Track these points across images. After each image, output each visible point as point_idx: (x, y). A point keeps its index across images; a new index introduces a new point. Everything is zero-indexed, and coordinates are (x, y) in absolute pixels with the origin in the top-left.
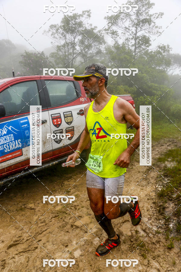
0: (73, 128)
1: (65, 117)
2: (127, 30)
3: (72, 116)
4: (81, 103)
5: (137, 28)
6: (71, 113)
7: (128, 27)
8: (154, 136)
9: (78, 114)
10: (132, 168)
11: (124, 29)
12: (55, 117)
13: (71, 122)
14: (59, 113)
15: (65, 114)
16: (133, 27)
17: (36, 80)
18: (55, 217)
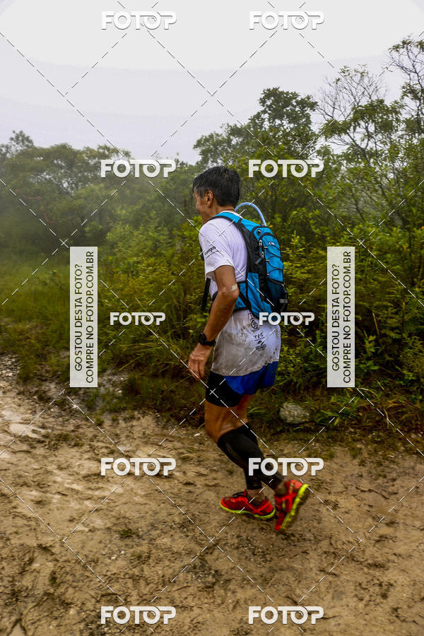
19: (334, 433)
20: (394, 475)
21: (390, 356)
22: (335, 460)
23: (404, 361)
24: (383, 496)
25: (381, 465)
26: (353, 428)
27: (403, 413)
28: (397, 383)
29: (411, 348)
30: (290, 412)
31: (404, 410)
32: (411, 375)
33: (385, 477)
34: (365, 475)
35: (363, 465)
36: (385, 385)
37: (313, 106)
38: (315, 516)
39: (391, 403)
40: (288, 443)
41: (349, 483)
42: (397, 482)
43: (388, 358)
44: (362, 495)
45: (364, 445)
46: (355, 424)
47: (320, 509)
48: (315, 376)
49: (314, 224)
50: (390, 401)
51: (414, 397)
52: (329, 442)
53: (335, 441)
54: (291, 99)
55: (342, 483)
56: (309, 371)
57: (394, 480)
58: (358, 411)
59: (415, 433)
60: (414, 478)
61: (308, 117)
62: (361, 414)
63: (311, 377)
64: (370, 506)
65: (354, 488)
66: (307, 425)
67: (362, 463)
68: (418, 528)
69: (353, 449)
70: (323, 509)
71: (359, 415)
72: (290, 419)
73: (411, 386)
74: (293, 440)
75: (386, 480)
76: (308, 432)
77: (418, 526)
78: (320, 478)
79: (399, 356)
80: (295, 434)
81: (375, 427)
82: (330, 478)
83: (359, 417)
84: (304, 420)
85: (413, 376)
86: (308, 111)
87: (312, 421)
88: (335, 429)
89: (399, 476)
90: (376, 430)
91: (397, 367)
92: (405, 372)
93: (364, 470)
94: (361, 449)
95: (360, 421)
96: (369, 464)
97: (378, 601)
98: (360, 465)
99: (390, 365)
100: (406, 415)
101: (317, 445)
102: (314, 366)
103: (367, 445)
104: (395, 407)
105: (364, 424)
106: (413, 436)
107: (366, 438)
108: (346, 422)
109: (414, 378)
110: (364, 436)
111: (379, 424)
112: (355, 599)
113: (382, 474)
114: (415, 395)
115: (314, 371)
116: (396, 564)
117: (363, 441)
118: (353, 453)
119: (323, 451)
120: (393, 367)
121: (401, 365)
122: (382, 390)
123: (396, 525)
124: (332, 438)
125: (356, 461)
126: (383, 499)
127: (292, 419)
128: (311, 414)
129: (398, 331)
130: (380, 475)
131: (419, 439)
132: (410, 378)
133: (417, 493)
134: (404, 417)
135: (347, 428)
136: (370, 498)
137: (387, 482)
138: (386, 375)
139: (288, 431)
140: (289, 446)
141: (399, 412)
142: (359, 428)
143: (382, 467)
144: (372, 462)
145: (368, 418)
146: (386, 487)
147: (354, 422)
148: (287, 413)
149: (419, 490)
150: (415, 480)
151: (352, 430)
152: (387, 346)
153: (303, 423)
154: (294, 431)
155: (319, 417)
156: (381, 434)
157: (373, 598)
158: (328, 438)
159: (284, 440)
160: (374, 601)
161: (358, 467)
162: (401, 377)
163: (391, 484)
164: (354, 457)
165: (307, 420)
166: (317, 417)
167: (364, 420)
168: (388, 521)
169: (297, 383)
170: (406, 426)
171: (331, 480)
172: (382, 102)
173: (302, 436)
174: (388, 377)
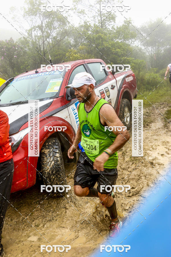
0: (110, 100)
1: (106, 92)
2: (91, 7)
3: (109, 91)
4: (110, 80)
5: (100, 5)
6: (107, 88)
7: (93, 5)
8: (146, 103)
9: (111, 89)
10: (150, 127)
11: (89, 6)
12: (102, 93)
13: (109, 96)
14: (103, 89)
15: (105, 89)
16: (97, 4)
17: (83, 65)
18: (133, 163)
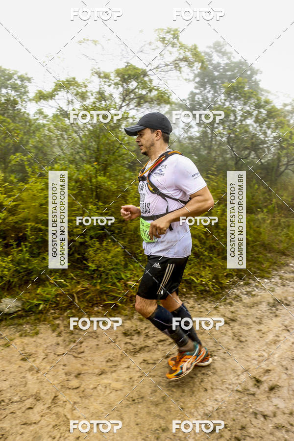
19: (39, 316)
20: (81, 339)
21: (79, 254)
22: (40, 335)
23: (89, 257)
24: (74, 356)
25: (72, 333)
26: (53, 310)
27: (88, 294)
28: (85, 272)
29: (92, 248)
30: (6, 305)
31: (88, 291)
32: (94, 266)
33: (74, 342)
34: (61, 343)
35: (60, 336)
36: (77, 276)
37: (29, 80)
38: (22, 382)
39: (79, 288)
40: (6, 328)
41: (49, 351)
42: (83, 344)
43: (78, 256)
44: (59, 358)
45: (61, 320)
46: (55, 307)
47: (26, 376)
48: (26, 275)
49: (28, 165)
50: (79, 287)
51: (95, 281)
52: (36, 323)
53: (40, 321)
54: (13, 74)
55: (44, 352)
56: (21, 272)
57: (81, 343)
58: (56, 297)
59: (97, 307)
60: (95, 339)
61: (25, 87)
62: (58, 299)
63: (23, 277)
64: (64, 365)
65: (52, 354)
66: (20, 313)
67: (59, 335)
68: (97, 374)
69: (53, 325)
70: (29, 375)
71: (57, 300)
72: (6, 311)
73: (94, 273)
74: (10, 326)
75: (75, 344)
76: (20, 318)
77: (97, 373)
78: (27, 352)
79: (84, 254)
80: (11, 321)
81: (69, 306)
82: (35, 350)
83: (56, 301)
84: (17, 310)
85: (95, 267)
86: (26, 83)
87: (23, 309)
88: (41, 312)
89: (85, 340)
90: (69, 309)
91: (85, 262)
92: (90, 264)
93: (60, 339)
94: (58, 324)
95: (58, 304)
96: (63, 334)
97: (66, 435)
98: (57, 336)
99: (79, 261)
100: (90, 295)
101: (28, 326)
102: (24, 268)
103: (63, 321)
104: (82, 291)
105: (60, 306)
106: (96, 309)
107: (62, 316)
108: (48, 306)
109: (96, 268)
110: (61, 314)
111: (71, 305)
112: (50, 439)
113: (73, 340)
114: (96, 280)
115: (24, 272)
116: (80, 404)
117: (61, 318)
118: (53, 328)
119: (32, 330)
120: (82, 262)
121: (86, 260)
122: (75, 279)
123: (81, 376)
124: (38, 319)
125: (55, 334)
126: (73, 358)
127: (8, 310)
128: (23, 304)
129: (82, 236)
130: (71, 341)
131: (100, 310)
132: (93, 269)
133: (97, 348)
134: (88, 297)
135: (48, 311)
136: (63, 359)
137: (76, 346)
138: (77, 268)
139: (6, 319)
140: (7, 331)
141: (85, 294)
142: (58, 309)
143: (73, 335)
144: (66, 333)
145: (64, 301)
146: (76, 349)
147: (54, 306)
148: (4, 306)
149: (99, 347)
150: (95, 340)
151: (53, 311)
152: (76, 248)
153: (16, 312)
154: (11, 319)
155: (28, 306)
156: (73, 311)
157: (63, 435)
158: (35, 320)
159: (3, 327)
160: (64, 436)
161: (56, 338)
162: (87, 268)
163: (79, 346)
164: (54, 331)
165: (20, 309)
166: (26, 306)
167: (61, 303)
168: (76, 373)
169: (13, 282)
170: (91, 302)
171: (36, 351)
172: (74, 79)
173: (16, 321)
174: (80, 270)
